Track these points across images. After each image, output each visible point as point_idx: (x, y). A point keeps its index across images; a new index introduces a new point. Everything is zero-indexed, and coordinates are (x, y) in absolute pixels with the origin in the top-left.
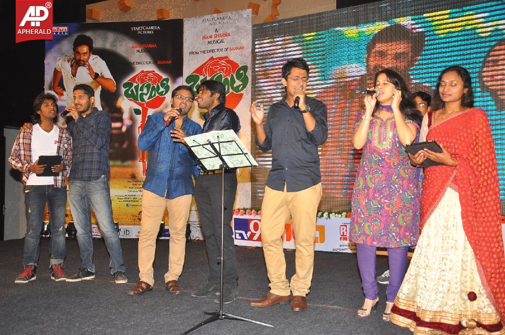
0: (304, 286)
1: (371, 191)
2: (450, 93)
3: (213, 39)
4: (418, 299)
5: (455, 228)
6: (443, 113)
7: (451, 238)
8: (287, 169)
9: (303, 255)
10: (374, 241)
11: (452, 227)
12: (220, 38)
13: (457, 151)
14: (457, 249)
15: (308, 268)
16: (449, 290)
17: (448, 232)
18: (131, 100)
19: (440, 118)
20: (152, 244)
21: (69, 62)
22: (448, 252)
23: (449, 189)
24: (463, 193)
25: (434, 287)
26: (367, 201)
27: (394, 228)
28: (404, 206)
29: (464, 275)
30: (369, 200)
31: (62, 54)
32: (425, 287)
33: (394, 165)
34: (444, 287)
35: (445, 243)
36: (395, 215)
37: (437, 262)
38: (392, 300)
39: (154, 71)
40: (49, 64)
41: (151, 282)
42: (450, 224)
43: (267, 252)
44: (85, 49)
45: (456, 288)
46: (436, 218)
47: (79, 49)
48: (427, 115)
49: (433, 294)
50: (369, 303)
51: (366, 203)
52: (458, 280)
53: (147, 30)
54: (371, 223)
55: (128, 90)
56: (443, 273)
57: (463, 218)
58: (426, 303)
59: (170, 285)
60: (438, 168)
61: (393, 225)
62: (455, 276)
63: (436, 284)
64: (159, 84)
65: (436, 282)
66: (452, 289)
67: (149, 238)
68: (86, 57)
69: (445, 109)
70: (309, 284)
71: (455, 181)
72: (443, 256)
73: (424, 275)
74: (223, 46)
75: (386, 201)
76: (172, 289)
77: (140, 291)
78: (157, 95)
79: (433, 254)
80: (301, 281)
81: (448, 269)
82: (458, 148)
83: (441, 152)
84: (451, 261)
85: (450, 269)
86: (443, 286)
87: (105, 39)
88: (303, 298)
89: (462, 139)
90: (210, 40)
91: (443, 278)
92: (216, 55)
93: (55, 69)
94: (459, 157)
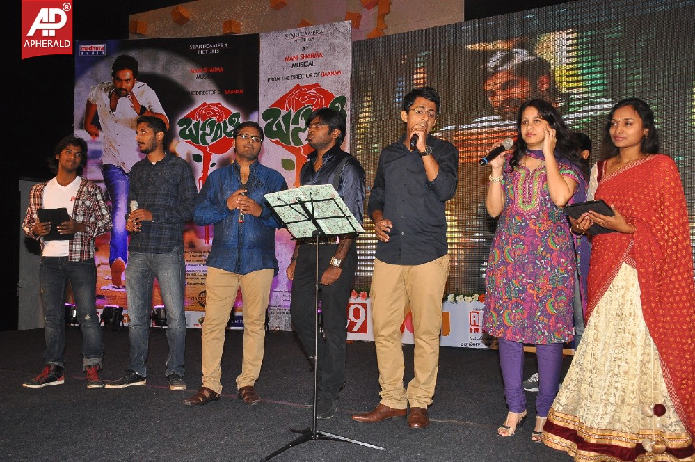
0: (426, 394)
1: (510, 268)
2: (624, 135)
3: (299, 61)
4: (581, 413)
5: (632, 317)
6: (617, 163)
7: (627, 331)
8: (403, 234)
9: (425, 352)
10: (516, 334)
11: (628, 315)
12: (309, 60)
13: (635, 213)
14: (635, 346)
15: (431, 369)
16: (623, 401)
17: (622, 322)
18: (189, 142)
19: (613, 170)
20: (218, 336)
21: (106, 91)
22: (622, 350)
23: (624, 265)
24: (642, 270)
25: (603, 397)
26: (505, 281)
27: (541, 318)
28: (554, 288)
29: (644, 381)
30: (509, 280)
31: (97, 81)
32: (591, 396)
33: (540, 233)
34: (617, 396)
35: (618, 338)
36: (541, 301)
37: (608, 363)
38: (545, 414)
39: (219, 104)
40: (79, 94)
41: (217, 388)
42: (626, 312)
43: (380, 348)
44: (128, 74)
45: (632, 398)
46: (607, 303)
47: (121, 74)
48: (596, 165)
49: (601, 407)
50: (513, 418)
51: (504, 284)
52: (636, 387)
53: (211, 49)
54: (512, 310)
55: (185, 129)
56: (615, 378)
57: (643, 304)
58: (592, 419)
59: (244, 392)
60: (609, 237)
61: (539, 314)
62: (632, 382)
63: (605, 393)
64: (227, 121)
65: (606, 390)
66: (627, 400)
67: (215, 329)
68: (129, 85)
69: (620, 158)
70: (433, 391)
71: (633, 253)
72: (615, 356)
73: (589, 380)
74: (313, 70)
75: (530, 281)
76: (246, 397)
77: (200, 400)
78: (223, 135)
79: (602, 353)
80: (421, 387)
81: (622, 373)
82: (636, 209)
83: (612, 214)
84: (627, 363)
85: (626, 373)
86: (615, 395)
87: (155, 60)
88: (423, 410)
89: (642, 197)
90: (295, 62)
91: (616, 385)
92: (302, 82)
93: (88, 100)
94: (638, 221)
